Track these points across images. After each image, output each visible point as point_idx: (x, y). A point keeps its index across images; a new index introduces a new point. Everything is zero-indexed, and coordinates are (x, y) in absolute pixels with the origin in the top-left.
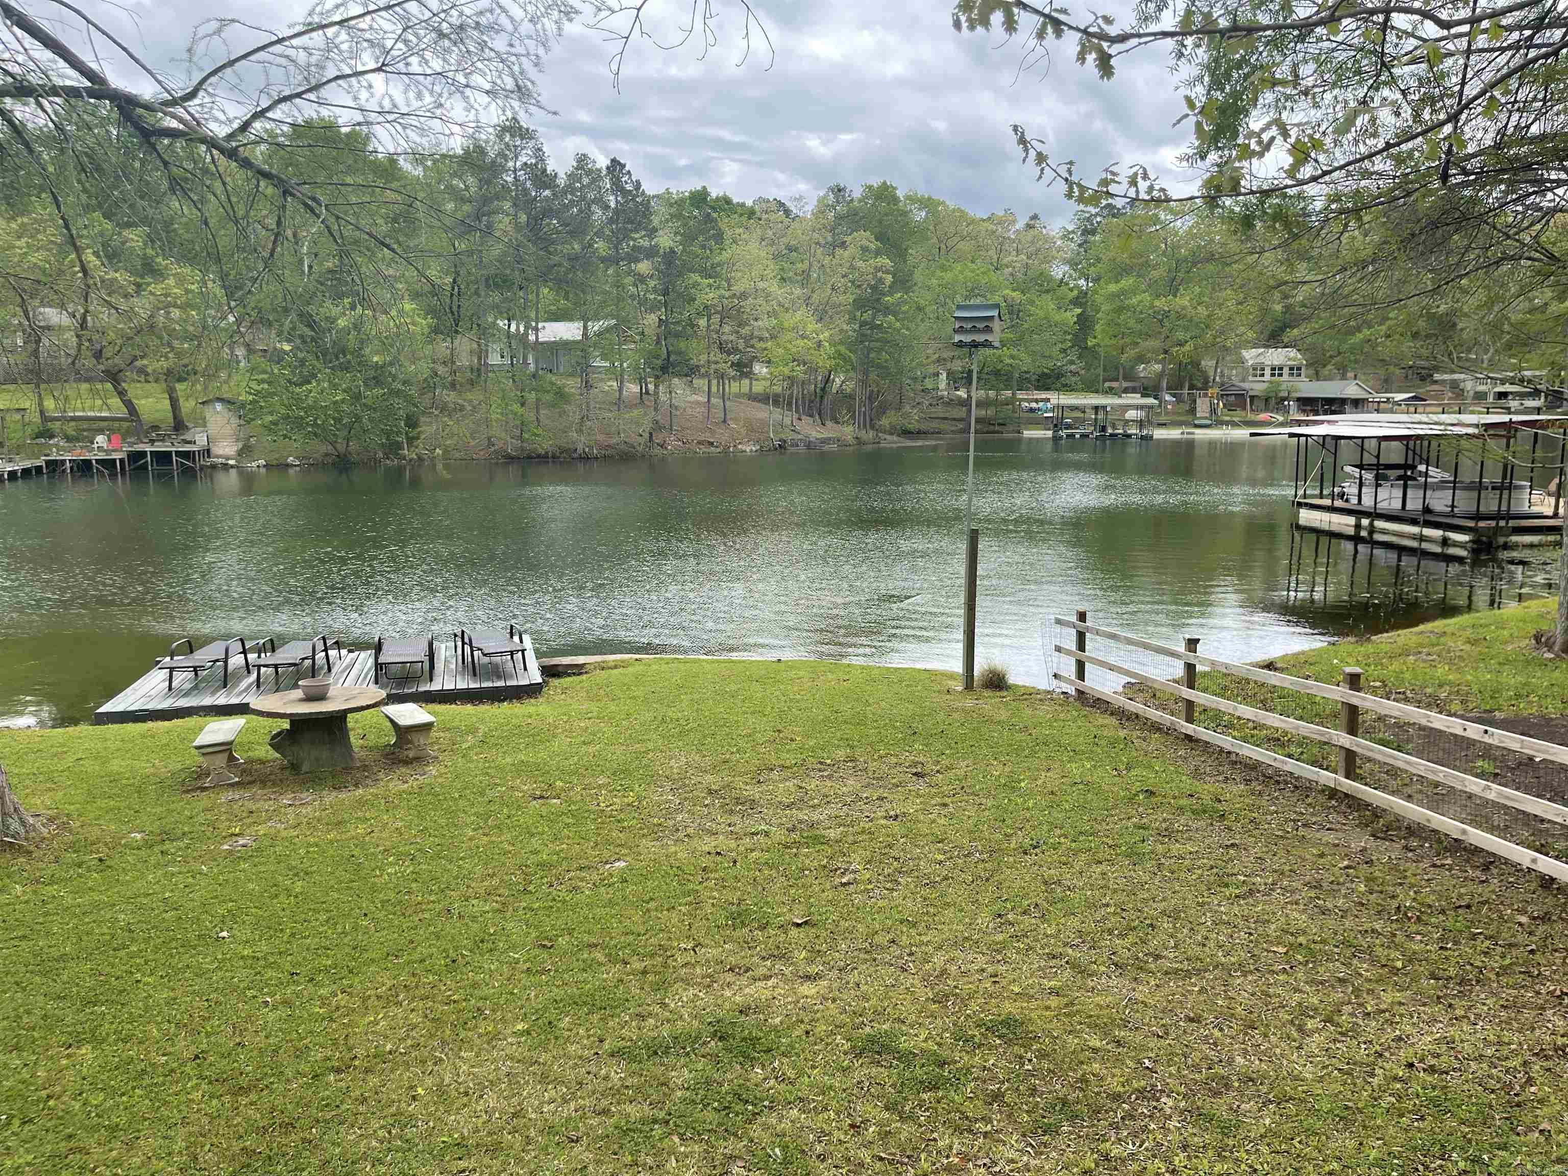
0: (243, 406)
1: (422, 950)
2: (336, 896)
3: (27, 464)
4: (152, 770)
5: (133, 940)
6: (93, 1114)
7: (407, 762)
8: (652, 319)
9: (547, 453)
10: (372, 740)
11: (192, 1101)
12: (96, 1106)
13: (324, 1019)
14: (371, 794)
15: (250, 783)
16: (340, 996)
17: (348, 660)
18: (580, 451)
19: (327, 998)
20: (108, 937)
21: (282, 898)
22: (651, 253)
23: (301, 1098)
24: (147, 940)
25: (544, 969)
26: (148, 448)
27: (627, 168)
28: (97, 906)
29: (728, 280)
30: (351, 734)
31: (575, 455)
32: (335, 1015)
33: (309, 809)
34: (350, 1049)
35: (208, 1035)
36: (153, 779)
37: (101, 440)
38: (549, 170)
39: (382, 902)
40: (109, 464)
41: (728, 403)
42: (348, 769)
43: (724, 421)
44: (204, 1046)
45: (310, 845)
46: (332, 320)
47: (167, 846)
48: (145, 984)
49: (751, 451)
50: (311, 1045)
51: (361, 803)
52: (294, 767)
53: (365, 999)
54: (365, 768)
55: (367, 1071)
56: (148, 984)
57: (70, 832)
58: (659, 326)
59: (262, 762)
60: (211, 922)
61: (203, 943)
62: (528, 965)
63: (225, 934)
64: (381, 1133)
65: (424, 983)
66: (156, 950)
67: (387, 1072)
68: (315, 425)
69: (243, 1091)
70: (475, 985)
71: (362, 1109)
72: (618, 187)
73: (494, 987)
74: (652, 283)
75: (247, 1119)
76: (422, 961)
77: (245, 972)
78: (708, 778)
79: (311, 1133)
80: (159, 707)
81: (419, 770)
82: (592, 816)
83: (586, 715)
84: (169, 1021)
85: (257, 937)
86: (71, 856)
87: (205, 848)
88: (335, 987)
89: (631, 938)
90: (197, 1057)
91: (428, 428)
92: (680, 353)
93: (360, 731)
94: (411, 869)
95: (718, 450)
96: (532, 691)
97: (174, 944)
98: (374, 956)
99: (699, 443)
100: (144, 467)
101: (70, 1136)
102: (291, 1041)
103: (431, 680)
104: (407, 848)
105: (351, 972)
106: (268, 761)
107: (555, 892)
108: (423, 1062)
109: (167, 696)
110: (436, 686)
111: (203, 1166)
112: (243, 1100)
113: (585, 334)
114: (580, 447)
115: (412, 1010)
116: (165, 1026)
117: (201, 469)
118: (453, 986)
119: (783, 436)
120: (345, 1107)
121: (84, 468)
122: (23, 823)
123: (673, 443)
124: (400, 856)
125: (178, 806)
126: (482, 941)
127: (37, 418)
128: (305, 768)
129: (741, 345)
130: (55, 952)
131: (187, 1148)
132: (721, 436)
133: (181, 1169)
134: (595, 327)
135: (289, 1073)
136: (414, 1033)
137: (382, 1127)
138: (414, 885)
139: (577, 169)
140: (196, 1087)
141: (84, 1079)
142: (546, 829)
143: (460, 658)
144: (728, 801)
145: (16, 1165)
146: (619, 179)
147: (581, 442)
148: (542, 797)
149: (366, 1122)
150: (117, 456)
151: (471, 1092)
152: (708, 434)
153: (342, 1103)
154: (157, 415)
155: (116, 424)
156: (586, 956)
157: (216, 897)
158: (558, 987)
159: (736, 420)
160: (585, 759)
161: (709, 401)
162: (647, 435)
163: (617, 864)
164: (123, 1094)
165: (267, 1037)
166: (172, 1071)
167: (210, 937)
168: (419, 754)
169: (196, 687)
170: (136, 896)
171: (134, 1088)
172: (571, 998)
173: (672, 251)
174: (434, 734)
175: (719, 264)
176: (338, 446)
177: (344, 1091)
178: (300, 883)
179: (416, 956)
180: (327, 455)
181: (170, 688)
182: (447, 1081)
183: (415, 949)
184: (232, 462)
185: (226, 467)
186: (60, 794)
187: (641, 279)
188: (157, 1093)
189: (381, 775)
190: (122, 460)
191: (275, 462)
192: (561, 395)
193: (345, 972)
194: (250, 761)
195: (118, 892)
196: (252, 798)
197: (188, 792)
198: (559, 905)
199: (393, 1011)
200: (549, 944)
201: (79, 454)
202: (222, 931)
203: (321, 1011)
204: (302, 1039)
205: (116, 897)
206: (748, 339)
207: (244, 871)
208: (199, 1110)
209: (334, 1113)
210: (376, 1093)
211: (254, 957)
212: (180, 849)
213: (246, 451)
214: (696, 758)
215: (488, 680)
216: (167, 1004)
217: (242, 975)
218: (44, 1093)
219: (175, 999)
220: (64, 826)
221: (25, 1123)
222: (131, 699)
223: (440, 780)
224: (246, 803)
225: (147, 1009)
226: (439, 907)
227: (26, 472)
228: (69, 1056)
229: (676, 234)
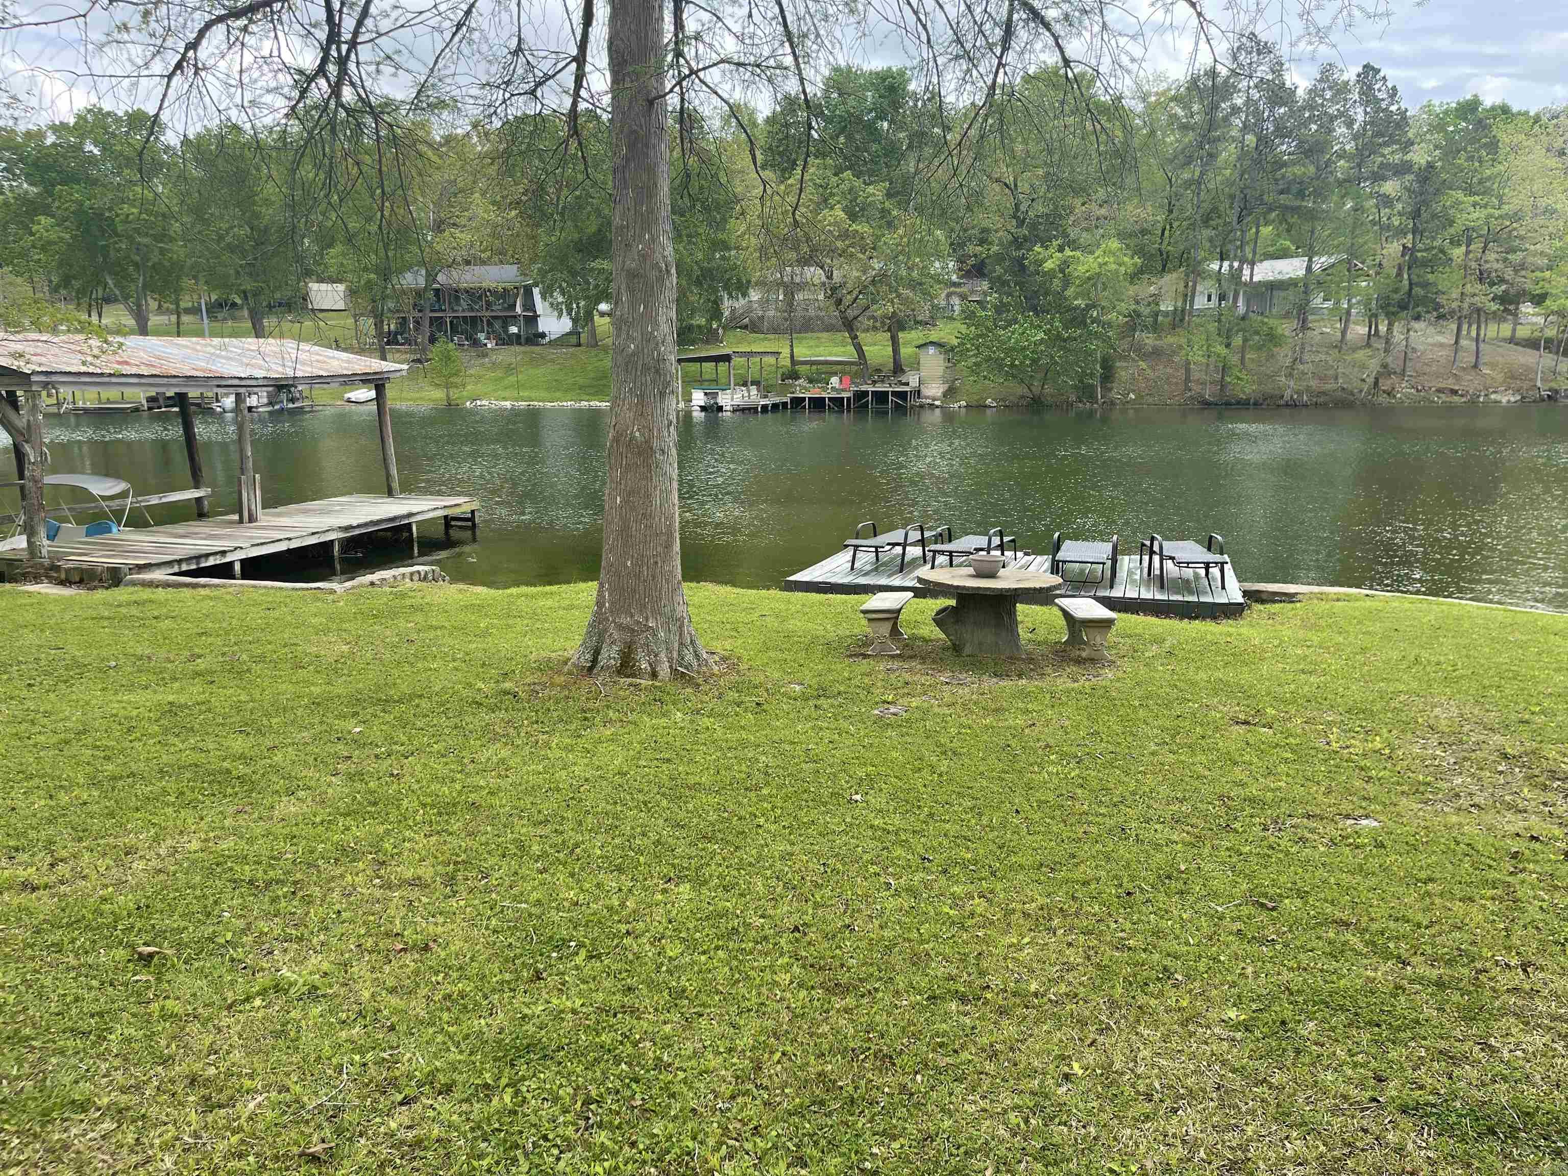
0: (952, 349)
1: (1084, 871)
2: (985, 783)
3: (777, 400)
4: (823, 633)
5: (767, 784)
6: (664, 968)
7: (1079, 661)
8: (1394, 248)
9: (1249, 399)
10: (1041, 634)
11: (775, 983)
12: (671, 959)
13: (953, 923)
14: (1036, 687)
15: (911, 657)
16: (977, 901)
17: (1023, 562)
18: (1287, 397)
19: (961, 899)
20: (744, 776)
21: (925, 773)
22: (1402, 169)
23: (910, 1023)
24: (780, 787)
25: (1265, 937)
26: (871, 389)
27: (1382, 74)
28: (743, 744)
29: (1500, 198)
30: (1020, 626)
31: (1282, 402)
32: (970, 922)
33: (967, 690)
34: (982, 973)
35: (816, 905)
36: (822, 641)
37: (835, 380)
38: (1288, 84)
39: (1041, 801)
40: (838, 401)
41: (1482, 345)
42: (1012, 659)
43: (1475, 366)
44: (808, 918)
45: (962, 726)
46: (1040, 263)
47: (822, 701)
48: (765, 831)
49: (1509, 401)
50: (932, 953)
51: (1024, 695)
52: (957, 648)
53: (1009, 913)
54: (1031, 660)
55: (1002, 1012)
56: (769, 832)
57: (738, 672)
58: (1403, 255)
59: (925, 640)
60: (847, 782)
61: (835, 802)
62: (1238, 925)
63: (858, 797)
64: (1014, 1118)
65: (1088, 914)
66: (786, 798)
67: (1029, 1022)
68: (1012, 365)
69: (838, 989)
70: (1157, 933)
71: (990, 1067)
72: (1368, 95)
73: (1187, 944)
74: (1399, 206)
75: (835, 1031)
76: (1086, 883)
77: (872, 844)
78: (1497, 739)
79: (914, 1080)
80: (840, 581)
81: (1093, 672)
82: (1320, 756)
83: (1304, 643)
84: (778, 878)
85: (891, 808)
86: (733, 695)
87: (856, 709)
88: (971, 887)
89: (1408, 927)
90: (796, 929)
91: (1124, 372)
92: (1425, 285)
93: (1030, 625)
94: (1077, 772)
95: (1463, 400)
96: (1231, 611)
97: (805, 796)
98: (1023, 861)
99: (1439, 391)
100: (866, 405)
101: (629, 989)
102: (909, 940)
103: (1112, 587)
104: (1074, 749)
105: (993, 874)
106: (931, 641)
107: (1272, 839)
108: (1083, 1023)
109: (847, 575)
110: (1117, 593)
111: (765, 1082)
112: (838, 1003)
113: (1309, 269)
114: (1287, 394)
115: (1070, 945)
116: (773, 882)
117: (911, 408)
118: (1128, 925)
119: (1554, 385)
120: (965, 1056)
121: (818, 404)
122: (697, 656)
123: (1404, 390)
124: (1063, 755)
125: (839, 666)
126: (1169, 877)
127: (788, 362)
128: (968, 650)
129: (1509, 274)
130: (692, 780)
131: (752, 1049)
132: (1470, 383)
133: (737, 1078)
134: (1321, 262)
135: (901, 982)
136: (1069, 977)
137: (1016, 1107)
138: (1079, 791)
139: (1321, 81)
140: (787, 968)
141: (670, 922)
142: (1255, 760)
143: (1146, 570)
144: (1537, 772)
145: (562, 1007)
146: (1370, 88)
147: (1289, 388)
148: (1246, 723)
149: (994, 1090)
150: (845, 395)
151: (1156, 1097)
152: (1451, 381)
153: (963, 1047)
154: (880, 361)
155: (847, 368)
156: (1331, 935)
157: (857, 758)
158: (1291, 969)
159: (1493, 366)
160: (1306, 688)
161: (1457, 342)
162: (1371, 380)
163: (1364, 822)
164: (704, 953)
165: (881, 927)
166: (765, 938)
167: (843, 797)
168: (1093, 655)
169: (876, 569)
170: (782, 741)
171: (717, 948)
172: (1315, 992)
173: (1430, 166)
174: (1112, 636)
175: (1489, 178)
176: (1034, 389)
177: (968, 1031)
178: (946, 762)
179: (1077, 875)
180: (1022, 397)
181: (852, 568)
182: (1117, 1066)
183: (1076, 865)
184: (937, 403)
185: (931, 406)
186: (740, 641)
187: (1386, 201)
188: (741, 961)
189: (1049, 670)
190: (849, 399)
191: (975, 403)
192: (1273, 338)
193: (985, 873)
194: (914, 638)
195: (766, 736)
196: (911, 670)
197: (851, 656)
198: (1281, 856)
199: (1043, 938)
200: (1270, 905)
201: (815, 392)
202: (857, 793)
203: (952, 912)
204: (922, 942)
205: (763, 739)
206: (1520, 268)
207: (890, 738)
208: (782, 999)
209: (948, 1060)
210: (1012, 1049)
211: (884, 830)
212: (832, 706)
213: (950, 393)
214: (1476, 712)
215: (1178, 593)
216: (782, 858)
217: (868, 847)
218: (623, 928)
219: (792, 855)
220: (733, 667)
221: (592, 957)
222: (817, 573)
223: (1118, 685)
224: (904, 674)
225: (759, 858)
226: (1110, 822)
227: (775, 406)
228: (664, 891)
229: (1436, 147)
